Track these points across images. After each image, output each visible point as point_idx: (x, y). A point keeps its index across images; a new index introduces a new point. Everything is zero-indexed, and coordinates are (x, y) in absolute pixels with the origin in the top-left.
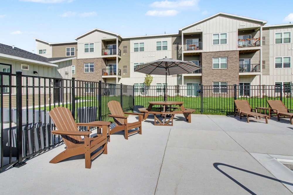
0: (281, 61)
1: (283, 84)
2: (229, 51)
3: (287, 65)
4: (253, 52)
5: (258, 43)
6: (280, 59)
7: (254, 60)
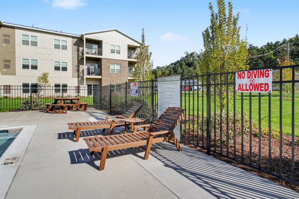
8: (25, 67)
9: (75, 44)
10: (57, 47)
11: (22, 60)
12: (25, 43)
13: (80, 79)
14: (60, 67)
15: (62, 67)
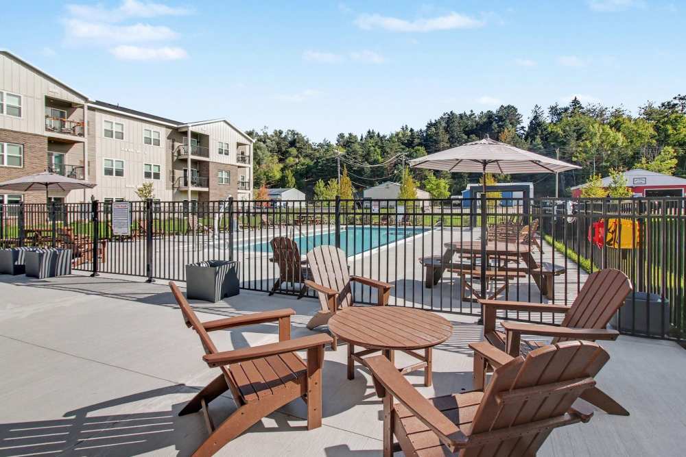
0: (112, 166)
1: (114, 201)
2: (25, 133)
3: (120, 173)
4: (68, 144)
5: (78, 130)
6: (110, 162)
7: (71, 158)
8: (109, 172)
9: (168, 138)
10: (148, 141)
11: (104, 161)
12: (109, 133)
13: (176, 190)
14: (151, 173)
15: (154, 173)
